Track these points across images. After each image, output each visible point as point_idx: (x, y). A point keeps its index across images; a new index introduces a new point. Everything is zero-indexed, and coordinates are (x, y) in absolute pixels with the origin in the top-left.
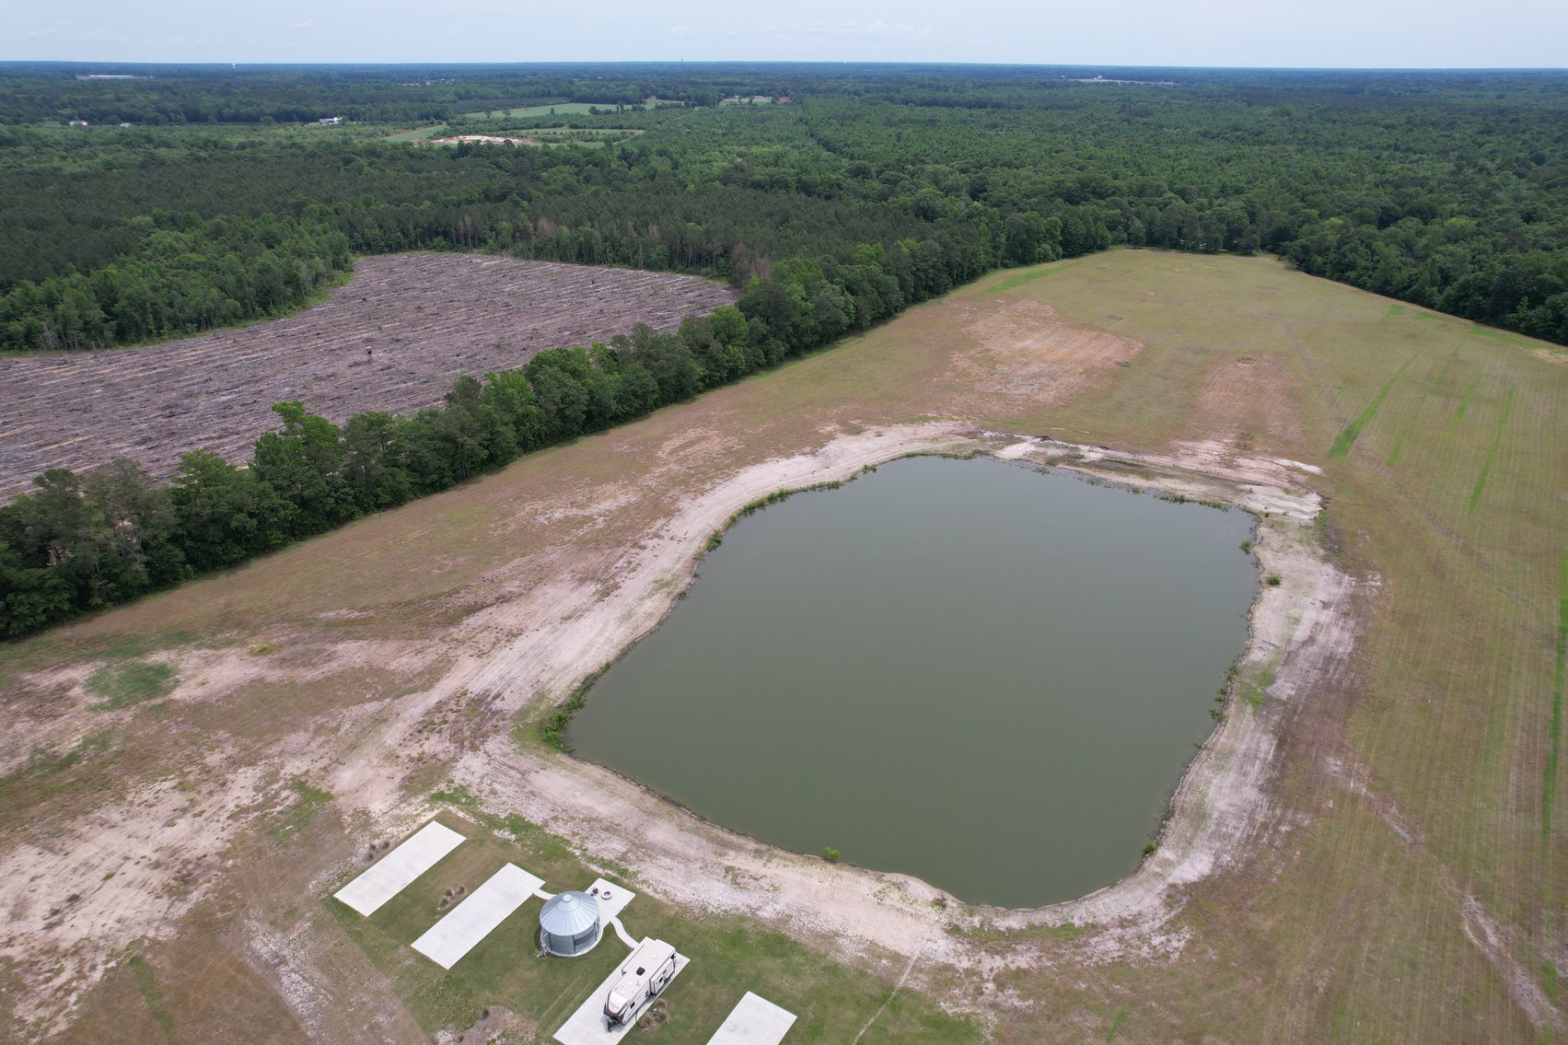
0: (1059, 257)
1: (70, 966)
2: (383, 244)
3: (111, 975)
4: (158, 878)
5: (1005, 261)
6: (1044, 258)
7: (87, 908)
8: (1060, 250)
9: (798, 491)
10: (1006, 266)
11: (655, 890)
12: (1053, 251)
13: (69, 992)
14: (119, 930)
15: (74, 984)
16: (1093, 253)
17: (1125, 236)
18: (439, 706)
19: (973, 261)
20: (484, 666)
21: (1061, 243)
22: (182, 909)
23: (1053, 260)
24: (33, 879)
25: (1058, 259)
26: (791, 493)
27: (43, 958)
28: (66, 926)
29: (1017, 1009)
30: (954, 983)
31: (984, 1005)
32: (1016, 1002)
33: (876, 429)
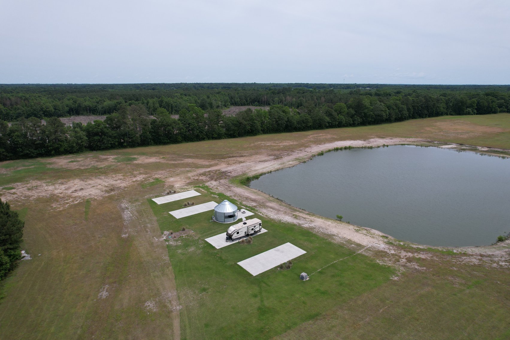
0: (474, 114)
1: (71, 200)
2: (240, 103)
3: (80, 203)
4: (104, 189)
7: (83, 191)
8: (475, 111)
11: (263, 214)
12: (472, 111)
13: (67, 204)
14: (88, 196)
15: (70, 203)
18: (209, 171)
20: (228, 166)
21: (476, 109)
22: (107, 195)
23: (472, 115)
24: (75, 184)
27: (66, 197)
28: (77, 193)
29: (416, 269)
30: (385, 256)
31: (399, 265)
32: (416, 267)
33: (390, 138)
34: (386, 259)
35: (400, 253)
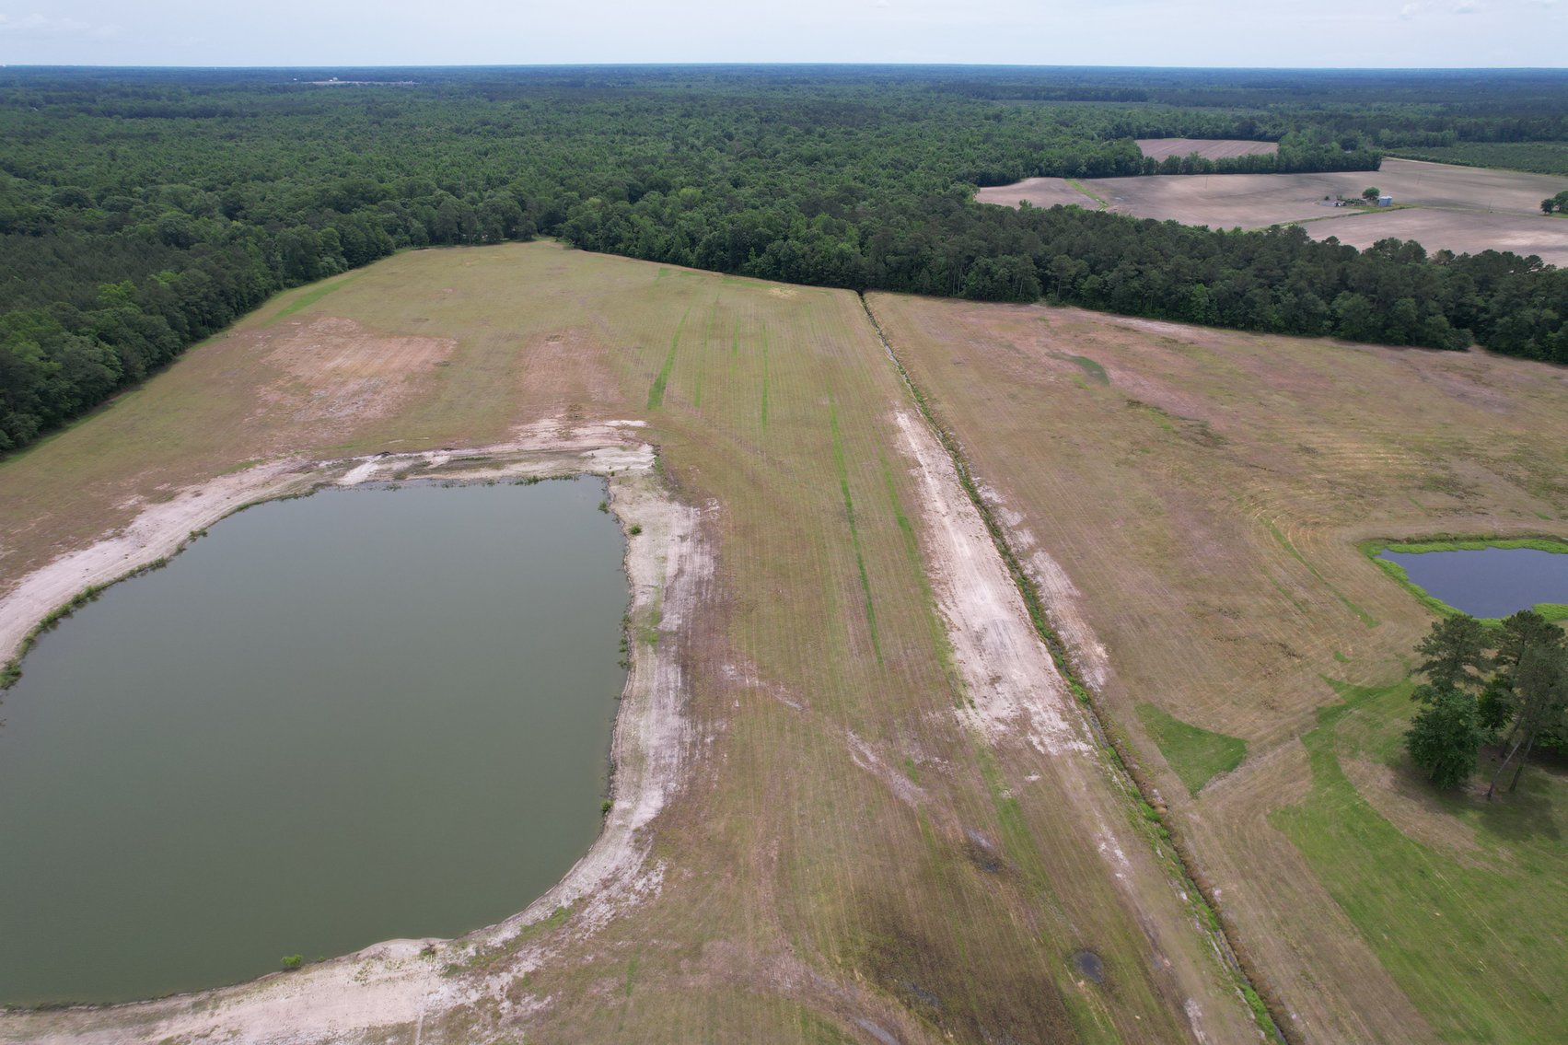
5: (288, 281)
6: (330, 272)
8: (344, 260)
9: (111, 584)
10: (291, 286)
12: (338, 263)
16: (380, 259)
17: (407, 238)
19: (251, 285)
21: (343, 254)
23: (340, 272)
25: (346, 271)
26: (104, 588)
29: (537, 1011)
30: (469, 1022)
31: (506, 1026)
32: (536, 1006)
33: (192, 488)
34: (475, 1028)
35: (488, 987)
